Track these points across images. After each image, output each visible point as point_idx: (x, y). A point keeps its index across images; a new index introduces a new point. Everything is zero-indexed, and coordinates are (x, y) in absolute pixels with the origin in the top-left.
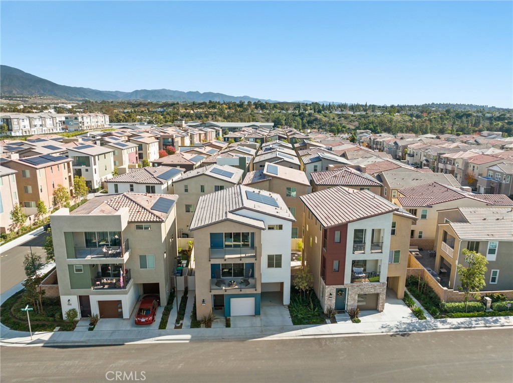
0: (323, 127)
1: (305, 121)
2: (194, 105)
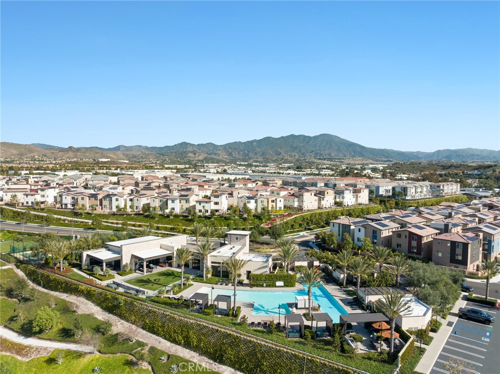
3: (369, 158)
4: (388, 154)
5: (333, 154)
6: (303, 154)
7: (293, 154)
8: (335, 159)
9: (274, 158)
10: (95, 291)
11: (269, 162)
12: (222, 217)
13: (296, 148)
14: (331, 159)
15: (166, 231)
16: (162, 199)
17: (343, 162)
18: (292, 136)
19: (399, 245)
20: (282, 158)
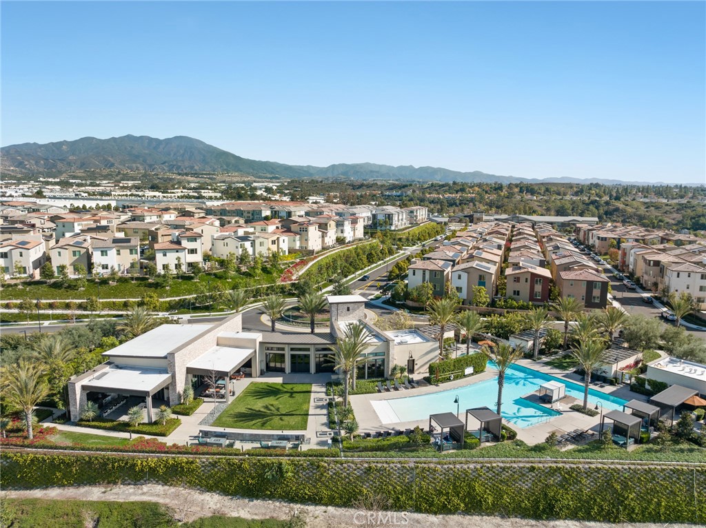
0: (628, 220)
1: (601, 211)
2: (434, 187)
3: (248, 174)
4: (272, 168)
5: (196, 168)
6: (150, 166)
7: (134, 165)
8: (202, 174)
9: (105, 172)
10: (192, 462)
11: (96, 178)
12: (210, 274)
13: (137, 157)
14: (196, 174)
15: (114, 310)
16: (78, 249)
17: (215, 178)
18: (129, 137)
19: (517, 293)
20: (119, 172)
